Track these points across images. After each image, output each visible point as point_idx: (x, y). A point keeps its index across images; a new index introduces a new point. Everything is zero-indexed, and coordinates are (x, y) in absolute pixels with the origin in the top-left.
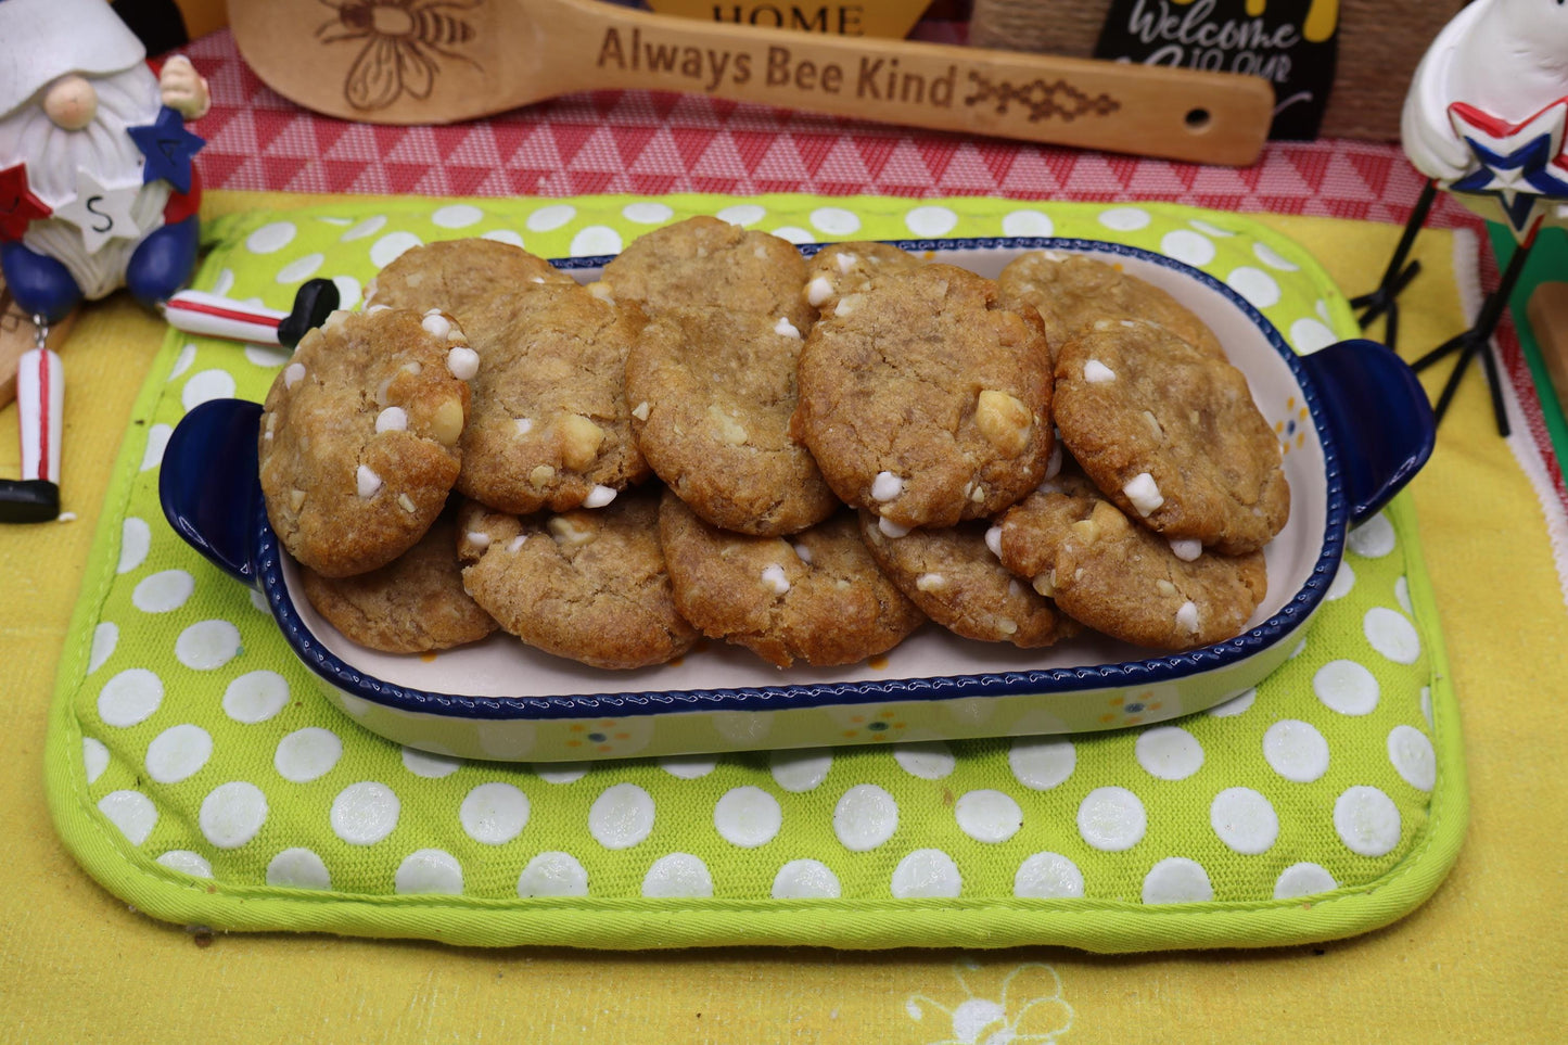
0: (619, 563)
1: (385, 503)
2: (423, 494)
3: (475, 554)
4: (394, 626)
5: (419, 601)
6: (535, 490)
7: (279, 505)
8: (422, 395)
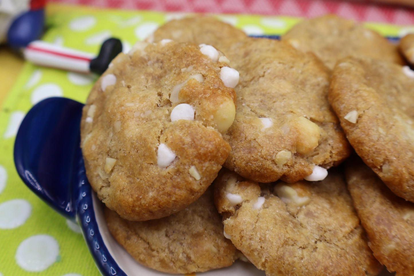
0: (329, 220)
1: (178, 172)
2: (207, 167)
3: (231, 209)
4: (171, 255)
5: (188, 239)
6: (278, 167)
7: (96, 167)
8: (207, 96)
